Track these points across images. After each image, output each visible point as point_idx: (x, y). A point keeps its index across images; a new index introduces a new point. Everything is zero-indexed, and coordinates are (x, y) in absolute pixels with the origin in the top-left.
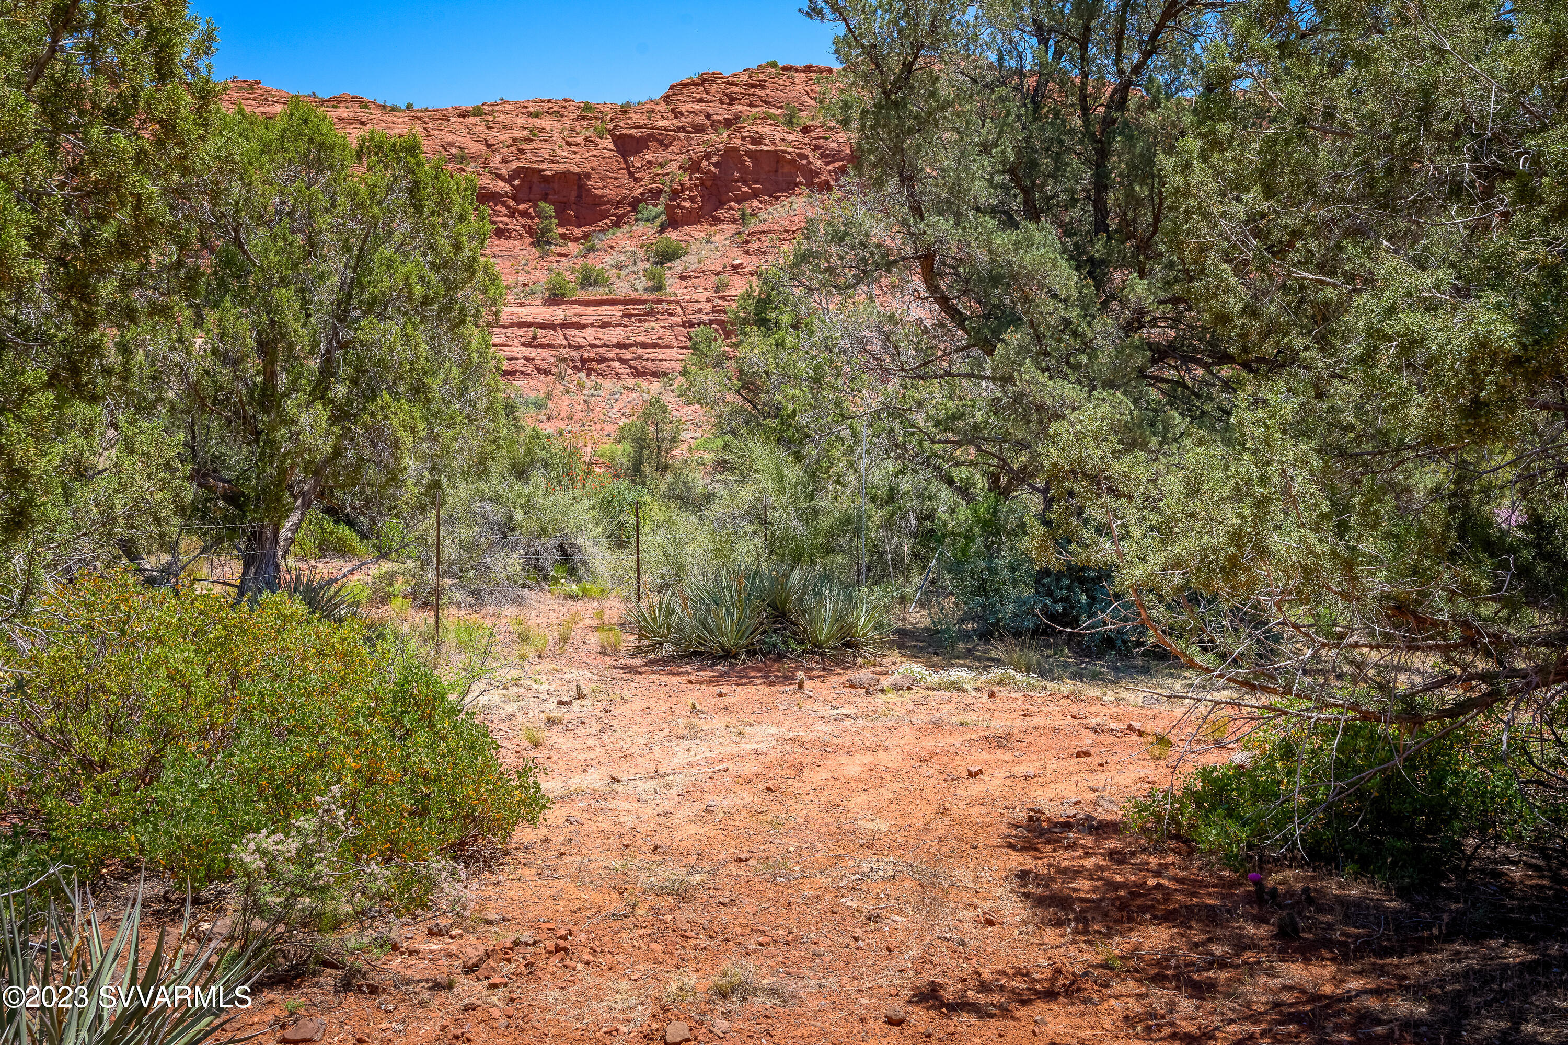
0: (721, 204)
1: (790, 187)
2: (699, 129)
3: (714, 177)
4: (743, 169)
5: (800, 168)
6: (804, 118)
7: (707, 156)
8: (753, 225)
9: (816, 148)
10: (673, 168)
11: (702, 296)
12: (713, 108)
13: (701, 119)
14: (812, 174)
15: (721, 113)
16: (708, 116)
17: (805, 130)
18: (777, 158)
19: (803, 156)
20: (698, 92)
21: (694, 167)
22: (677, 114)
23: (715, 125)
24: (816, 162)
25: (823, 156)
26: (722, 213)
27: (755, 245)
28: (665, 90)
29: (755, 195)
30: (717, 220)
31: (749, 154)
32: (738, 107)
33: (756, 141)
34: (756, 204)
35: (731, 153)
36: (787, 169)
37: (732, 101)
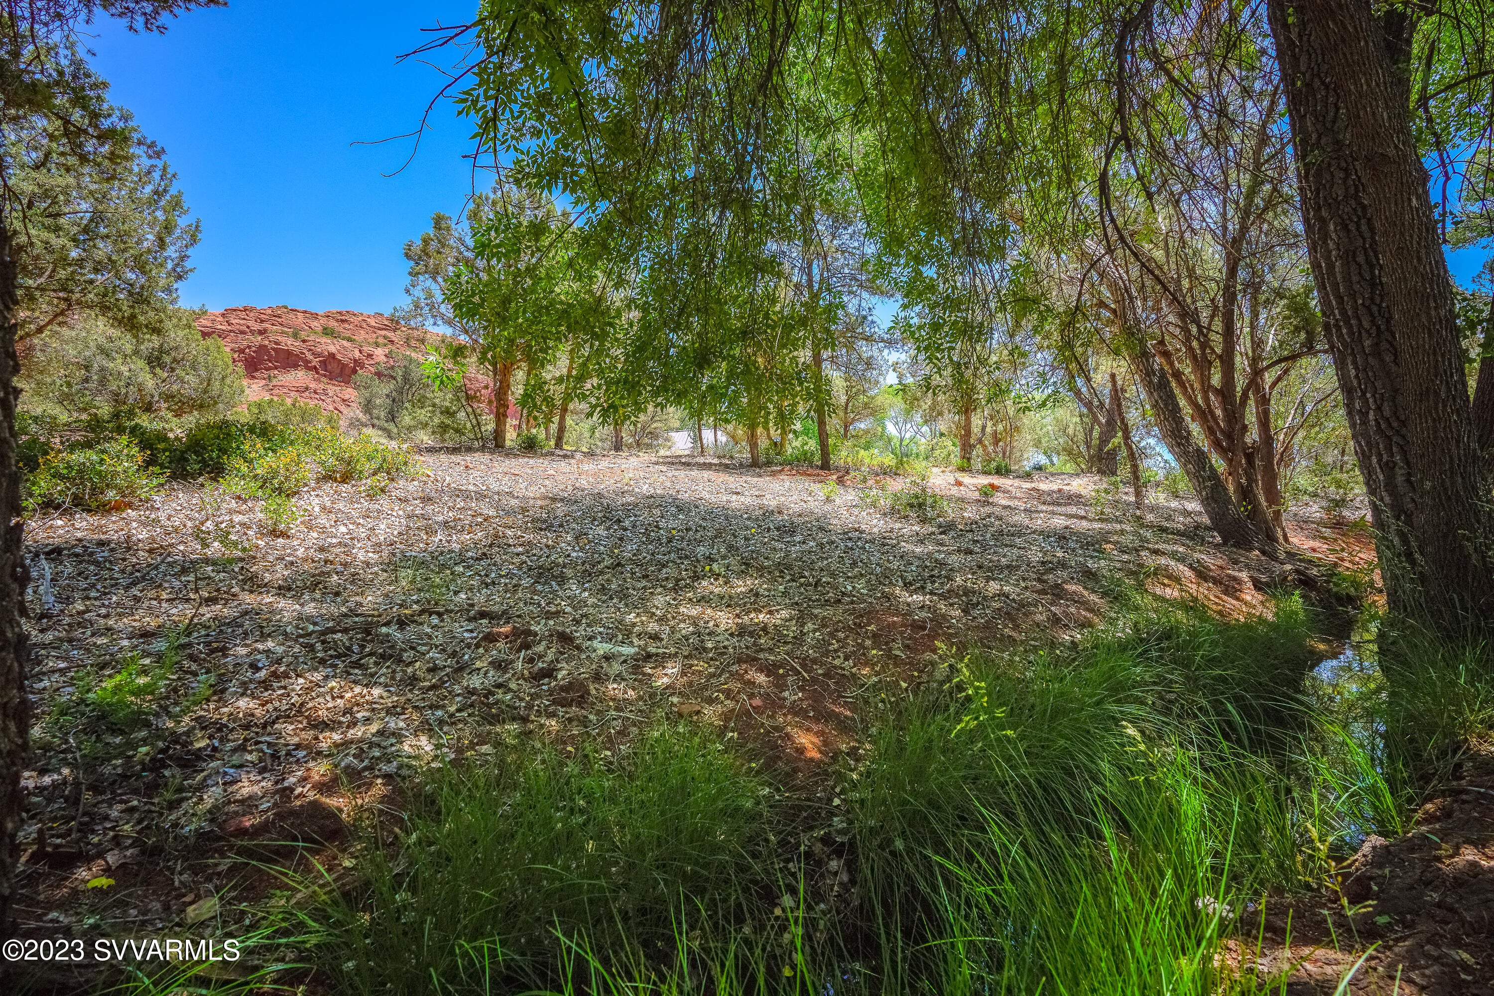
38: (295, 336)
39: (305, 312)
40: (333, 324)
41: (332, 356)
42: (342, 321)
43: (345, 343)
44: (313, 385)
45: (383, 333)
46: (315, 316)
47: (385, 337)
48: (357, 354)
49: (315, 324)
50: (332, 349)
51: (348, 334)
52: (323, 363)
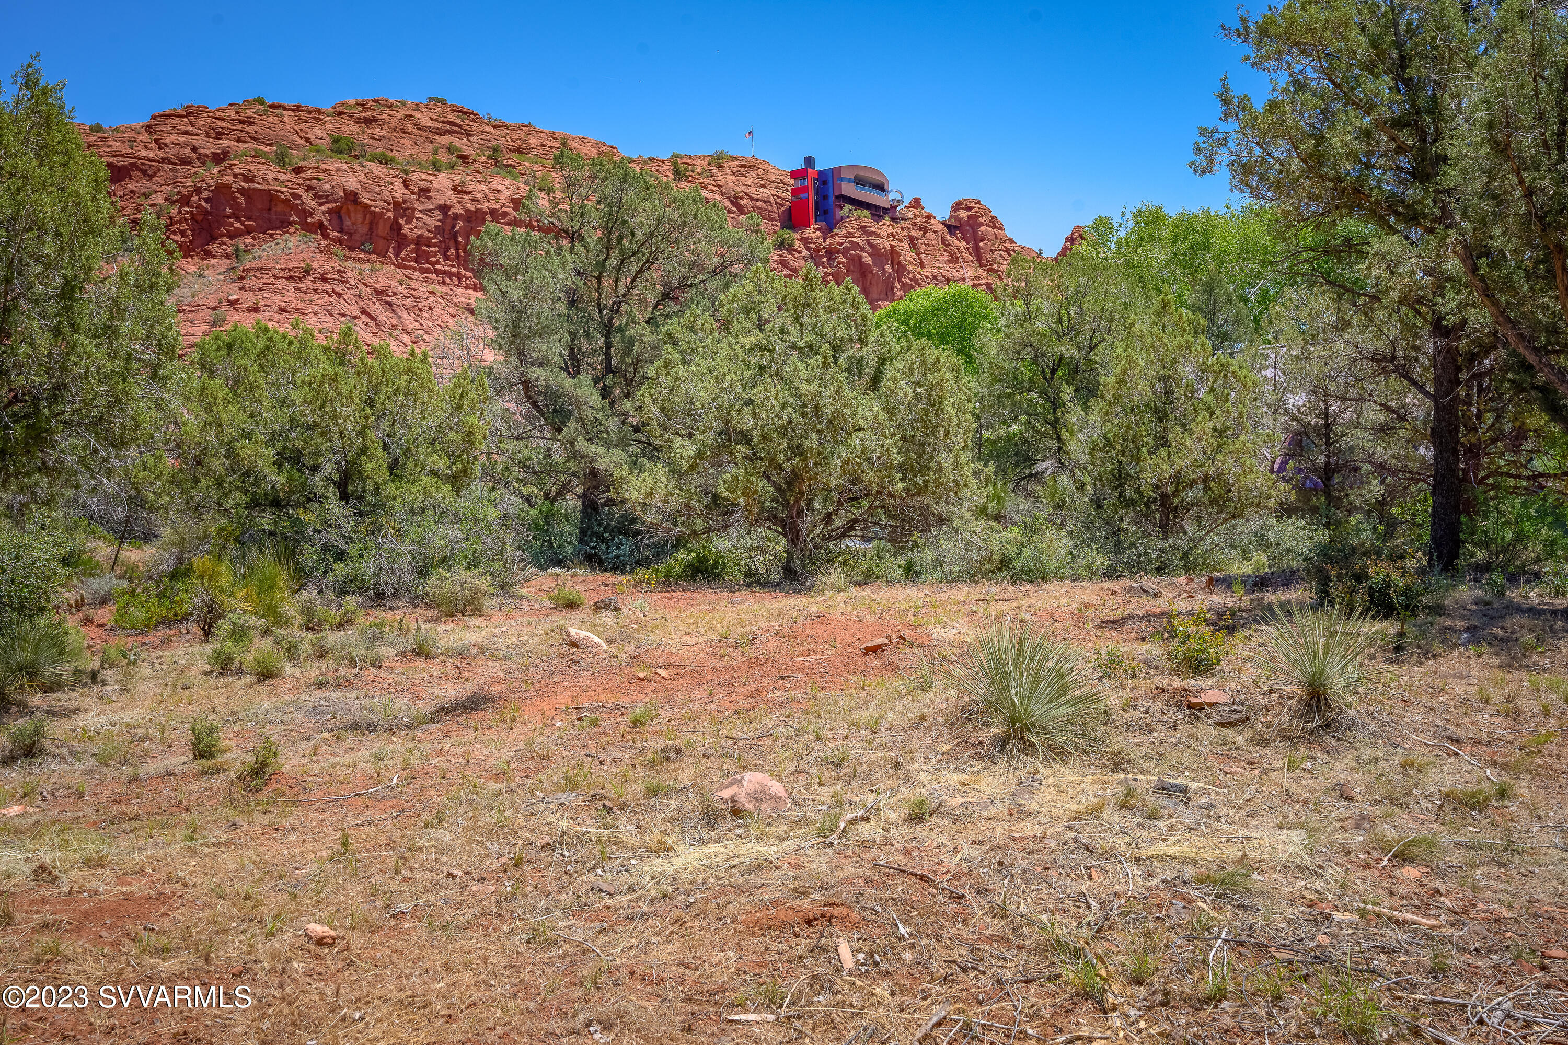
0: (213, 239)
1: (284, 225)
2: (185, 161)
3: (206, 212)
4: (236, 206)
5: (294, 207)
6: (295, 156)
7: (198, 191)
8: (247, 262)
9: (310, 188)
10: (158, 199)
11: (198, 330)
12: (199, 141)
13: (187, 152)
14: (306, 214)
15: (208, 147)
16: (194, 149)
17: (298, 170)
18: (270, 197)
19: (298, 197)
20: (183, 123)
21: (184, 200)
22: (161, 145)
23: (202, 159)
24: (310, 202)
25: (316, 196)
26: (214, 247)
27: (250, 282)
28: (147, 120)
29: (248, 231)
30: (209, 254)
31: (242, 191)
32: (225, 142)
33: (247, 179)
34: (249, 240)
35: (222, 189)
36: (280, 207)
37: (219, 136)
38: (281, 160)
39: (297, 108)
40: (350, 129)
41: (352, 197)
42: (368, 121)
43: (375, 168)
44: (319, 264)
45: (445, 140)
46: (316, 115)
47: (450, 149)
48: (399, 191)
49: (316, 132)
50: (352, 183)
51: (379, 148)
52: (336, 214)
